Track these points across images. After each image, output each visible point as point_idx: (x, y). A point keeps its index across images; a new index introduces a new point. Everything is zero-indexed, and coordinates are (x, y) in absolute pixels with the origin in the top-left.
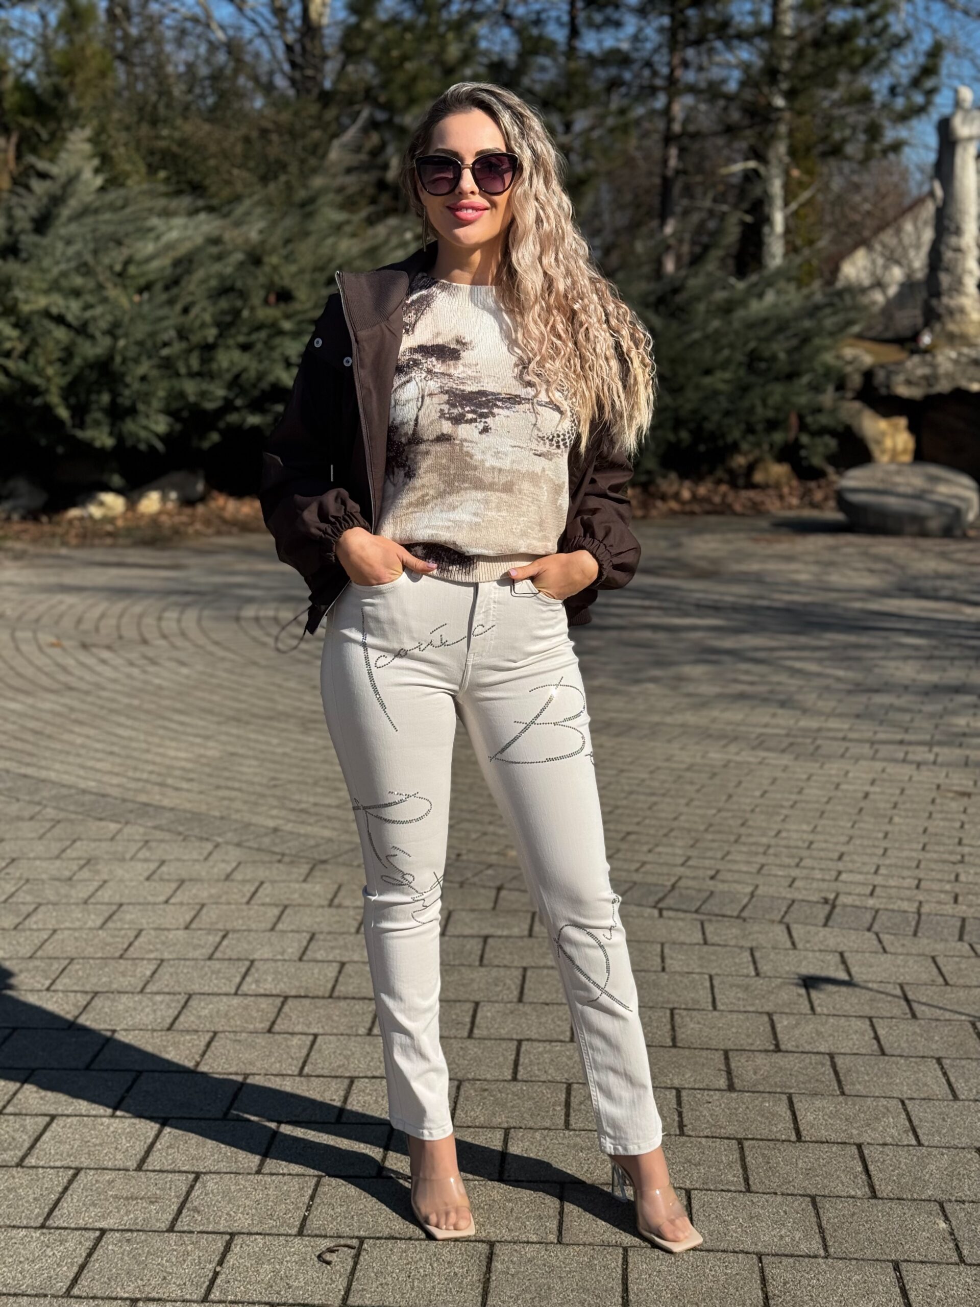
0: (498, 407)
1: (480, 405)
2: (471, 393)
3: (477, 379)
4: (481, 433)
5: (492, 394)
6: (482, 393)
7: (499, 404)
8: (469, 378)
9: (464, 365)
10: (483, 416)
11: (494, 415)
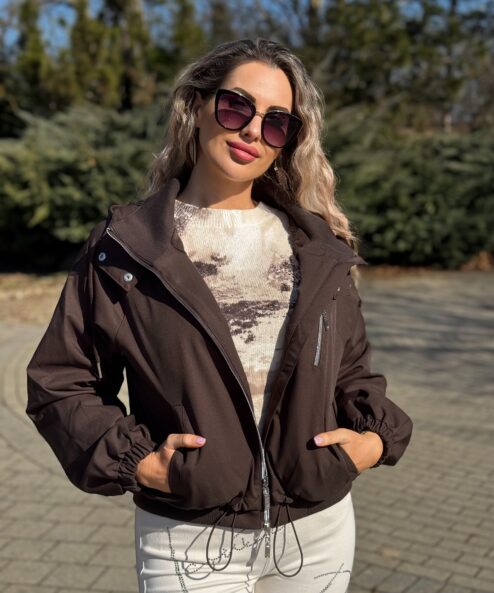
0: (260, 315)
1: (244, 316)
2: (233, 305)
3: (237, 291)
4: (246, 342)
5: (252, 303)
6: (243, 304)
7: (260, 312)
8: (229, 290)
9: (222, 279)
10: (246, 326)
11: (256, 324)
